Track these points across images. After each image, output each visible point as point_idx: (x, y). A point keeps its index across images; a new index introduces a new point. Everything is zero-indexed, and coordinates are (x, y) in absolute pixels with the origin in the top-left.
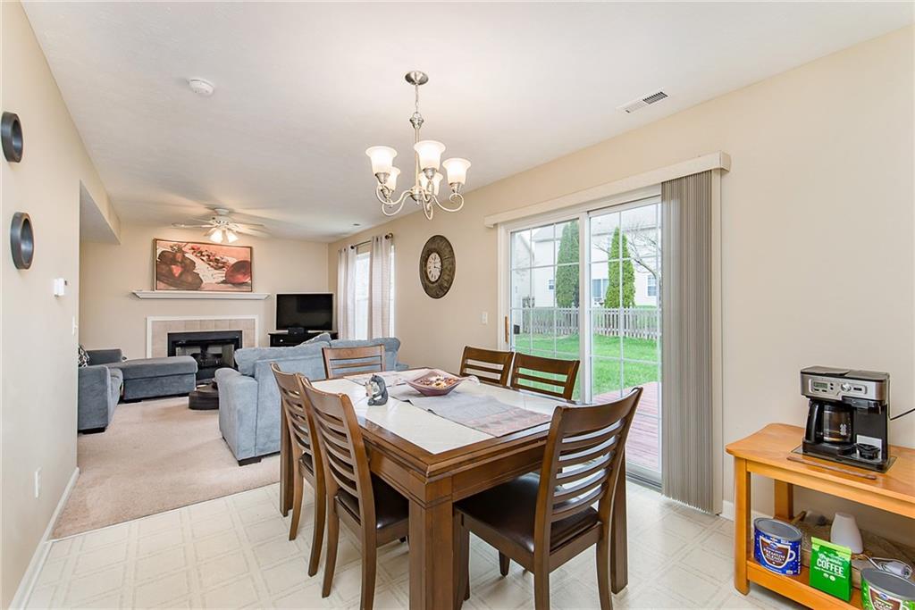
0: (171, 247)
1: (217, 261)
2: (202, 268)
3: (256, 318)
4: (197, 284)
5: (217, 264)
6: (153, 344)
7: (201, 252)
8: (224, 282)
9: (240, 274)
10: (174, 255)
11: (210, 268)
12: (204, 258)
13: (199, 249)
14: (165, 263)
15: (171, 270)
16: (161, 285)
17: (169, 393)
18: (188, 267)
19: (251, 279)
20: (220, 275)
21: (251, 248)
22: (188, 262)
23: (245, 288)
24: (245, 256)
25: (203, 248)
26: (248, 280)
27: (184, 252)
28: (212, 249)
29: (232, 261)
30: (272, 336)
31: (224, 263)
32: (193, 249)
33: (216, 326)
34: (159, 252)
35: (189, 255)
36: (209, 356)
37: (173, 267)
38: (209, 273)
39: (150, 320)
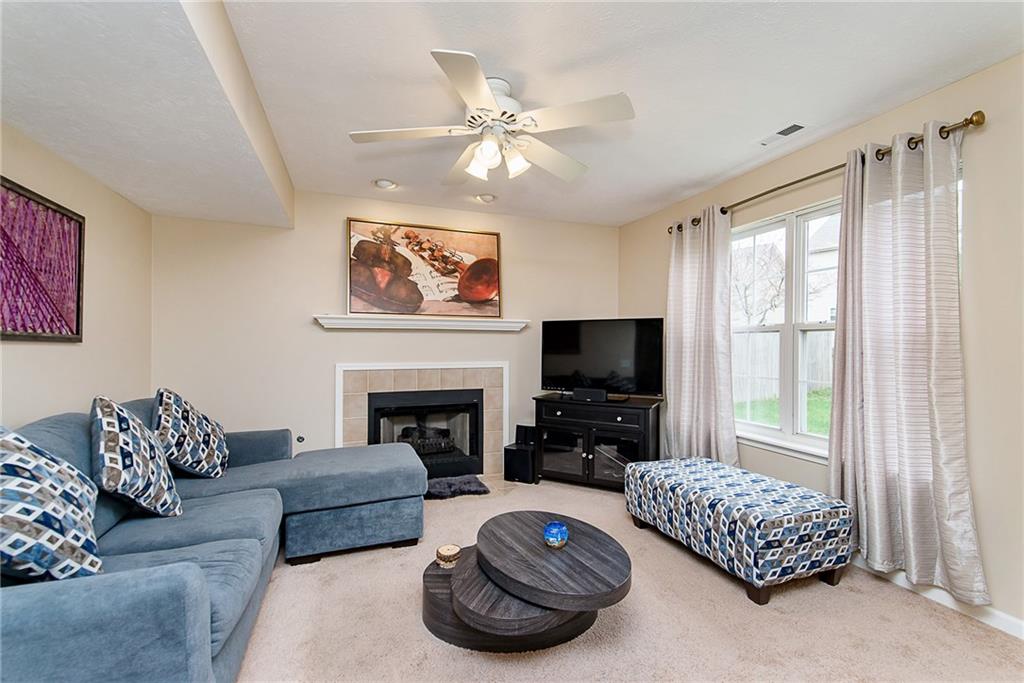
0: (374, 234)
1: (445, 259)
2: (422, 273)
3: (505, 365)
4: (412, 302)
5: (445, 264)
6: (346, 413)
7: (420, 243)
8: (456, 299)
9: (482, 284)
10: (379, 250)
11: (435, 274)
12: (426, 254)
13: (417, 237)
14: (364, 263)
15: (373, 277)
16: (359, 305)
18: (400, 268)
19: (499, 294)
20: (450, 287)
21: (497, 235)
22: (399, 261)
23: (489, 310)
24: (486, 250)
25: (424, 235)
26: (493, 295)
27: (394, 244)
28: (438, 238)
29: (469, 260)
30: (538, 401)
31: (456, 263)
32: (408, 237)
33: (442, 380)
34: (354, 242)
35: (403, 250)
36: (430, 433)
37: (376, 269)
38: (433, 283)
39: (341, 368)
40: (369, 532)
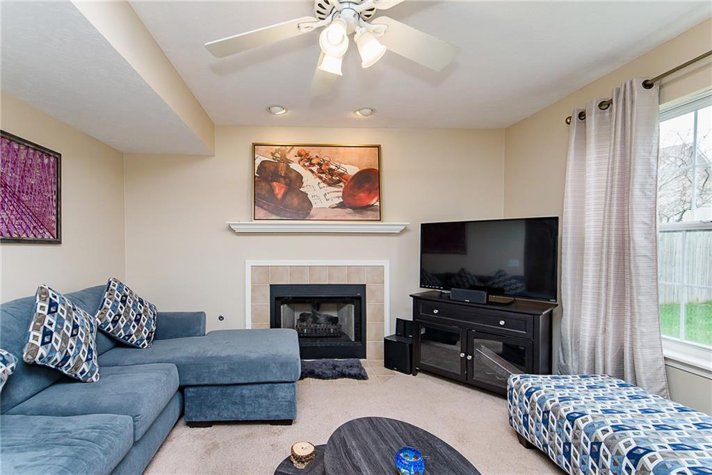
0: (273, 154)
1: (331, 172)
2: (312, 185)
3: (386, 264)
4: (303, 209)
5: (330, 176)
6: (253, 300)
7: (310, 160)
8: (341, 206)
9: (363, 192)
10: (277, 168)
11: (322, 185)
12: (315, 169)
13: (307, 154)
14: (265, 179)
15: (272, 190)
16: (261, 213)
17: (252, 417)
18: (294, 182)
19: (379, 200)
20: (335, 195)
21: (378, 147)
22: (293, 175)
23: (370, 215)
24: (368, 161)
25: (313, 153)
26: (374, 202)
27: (288, 162)
28: (325, 154)
29: (352, 171)
30: (416, 299)
31: (341, 175)
32: (300, 155)
33: (330, 276)
34: (258, 162)
35: (296, 166)
36: (322, 319)
37: (274, 183)
38: (321, 193)
39: (250, 263)
40: (249, 409)
